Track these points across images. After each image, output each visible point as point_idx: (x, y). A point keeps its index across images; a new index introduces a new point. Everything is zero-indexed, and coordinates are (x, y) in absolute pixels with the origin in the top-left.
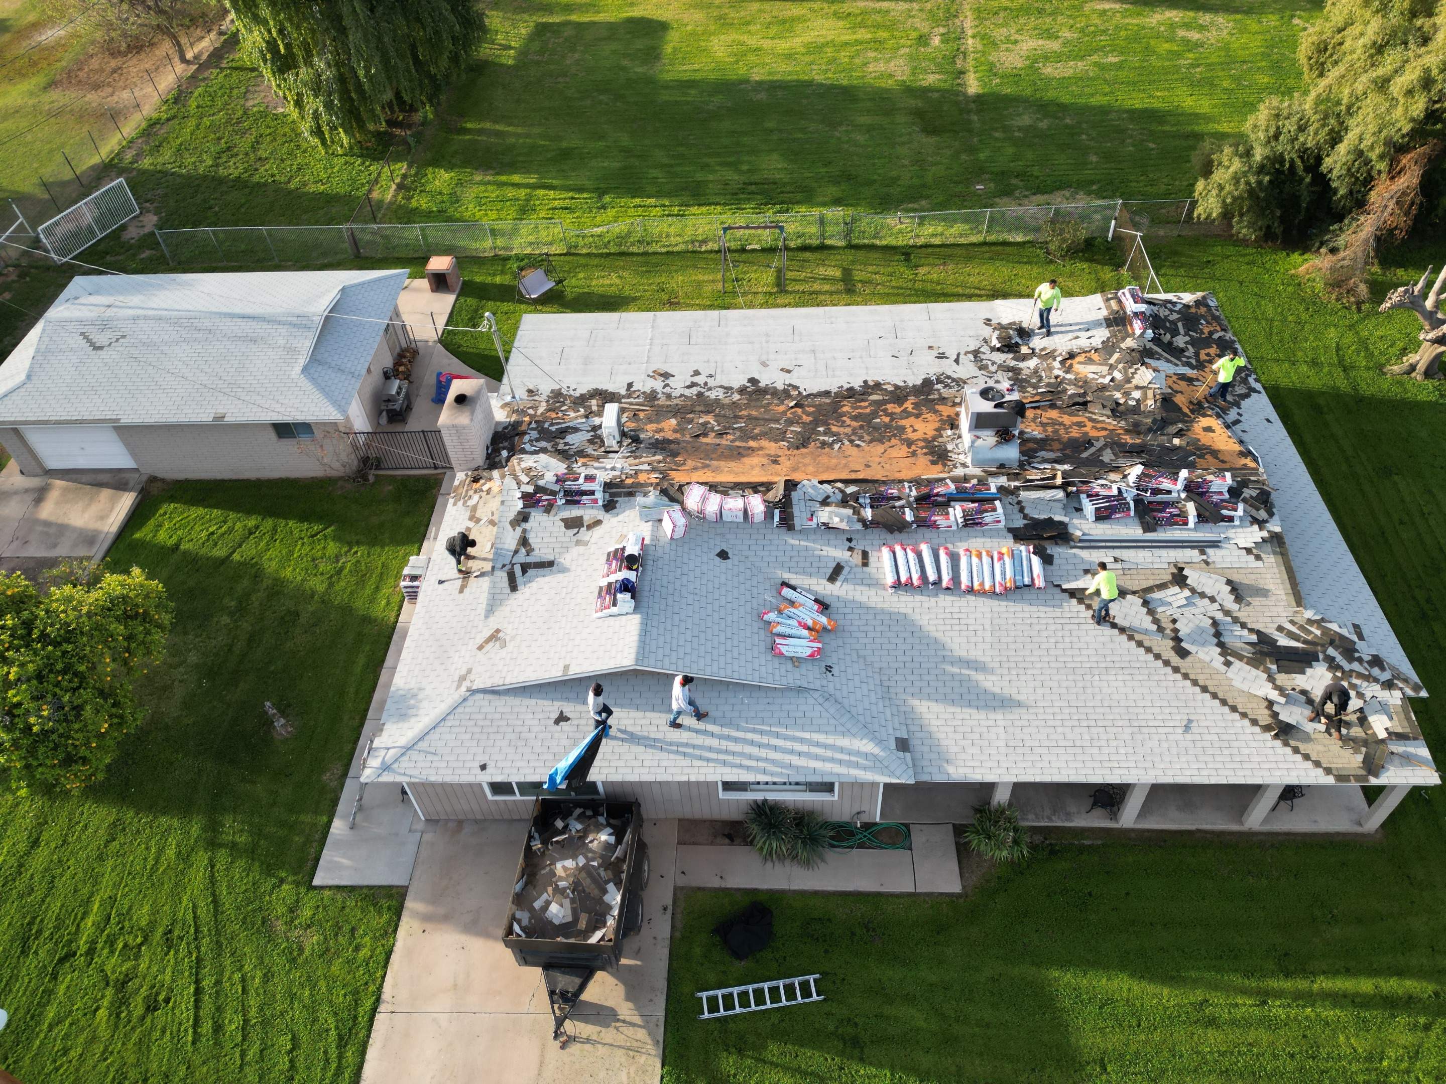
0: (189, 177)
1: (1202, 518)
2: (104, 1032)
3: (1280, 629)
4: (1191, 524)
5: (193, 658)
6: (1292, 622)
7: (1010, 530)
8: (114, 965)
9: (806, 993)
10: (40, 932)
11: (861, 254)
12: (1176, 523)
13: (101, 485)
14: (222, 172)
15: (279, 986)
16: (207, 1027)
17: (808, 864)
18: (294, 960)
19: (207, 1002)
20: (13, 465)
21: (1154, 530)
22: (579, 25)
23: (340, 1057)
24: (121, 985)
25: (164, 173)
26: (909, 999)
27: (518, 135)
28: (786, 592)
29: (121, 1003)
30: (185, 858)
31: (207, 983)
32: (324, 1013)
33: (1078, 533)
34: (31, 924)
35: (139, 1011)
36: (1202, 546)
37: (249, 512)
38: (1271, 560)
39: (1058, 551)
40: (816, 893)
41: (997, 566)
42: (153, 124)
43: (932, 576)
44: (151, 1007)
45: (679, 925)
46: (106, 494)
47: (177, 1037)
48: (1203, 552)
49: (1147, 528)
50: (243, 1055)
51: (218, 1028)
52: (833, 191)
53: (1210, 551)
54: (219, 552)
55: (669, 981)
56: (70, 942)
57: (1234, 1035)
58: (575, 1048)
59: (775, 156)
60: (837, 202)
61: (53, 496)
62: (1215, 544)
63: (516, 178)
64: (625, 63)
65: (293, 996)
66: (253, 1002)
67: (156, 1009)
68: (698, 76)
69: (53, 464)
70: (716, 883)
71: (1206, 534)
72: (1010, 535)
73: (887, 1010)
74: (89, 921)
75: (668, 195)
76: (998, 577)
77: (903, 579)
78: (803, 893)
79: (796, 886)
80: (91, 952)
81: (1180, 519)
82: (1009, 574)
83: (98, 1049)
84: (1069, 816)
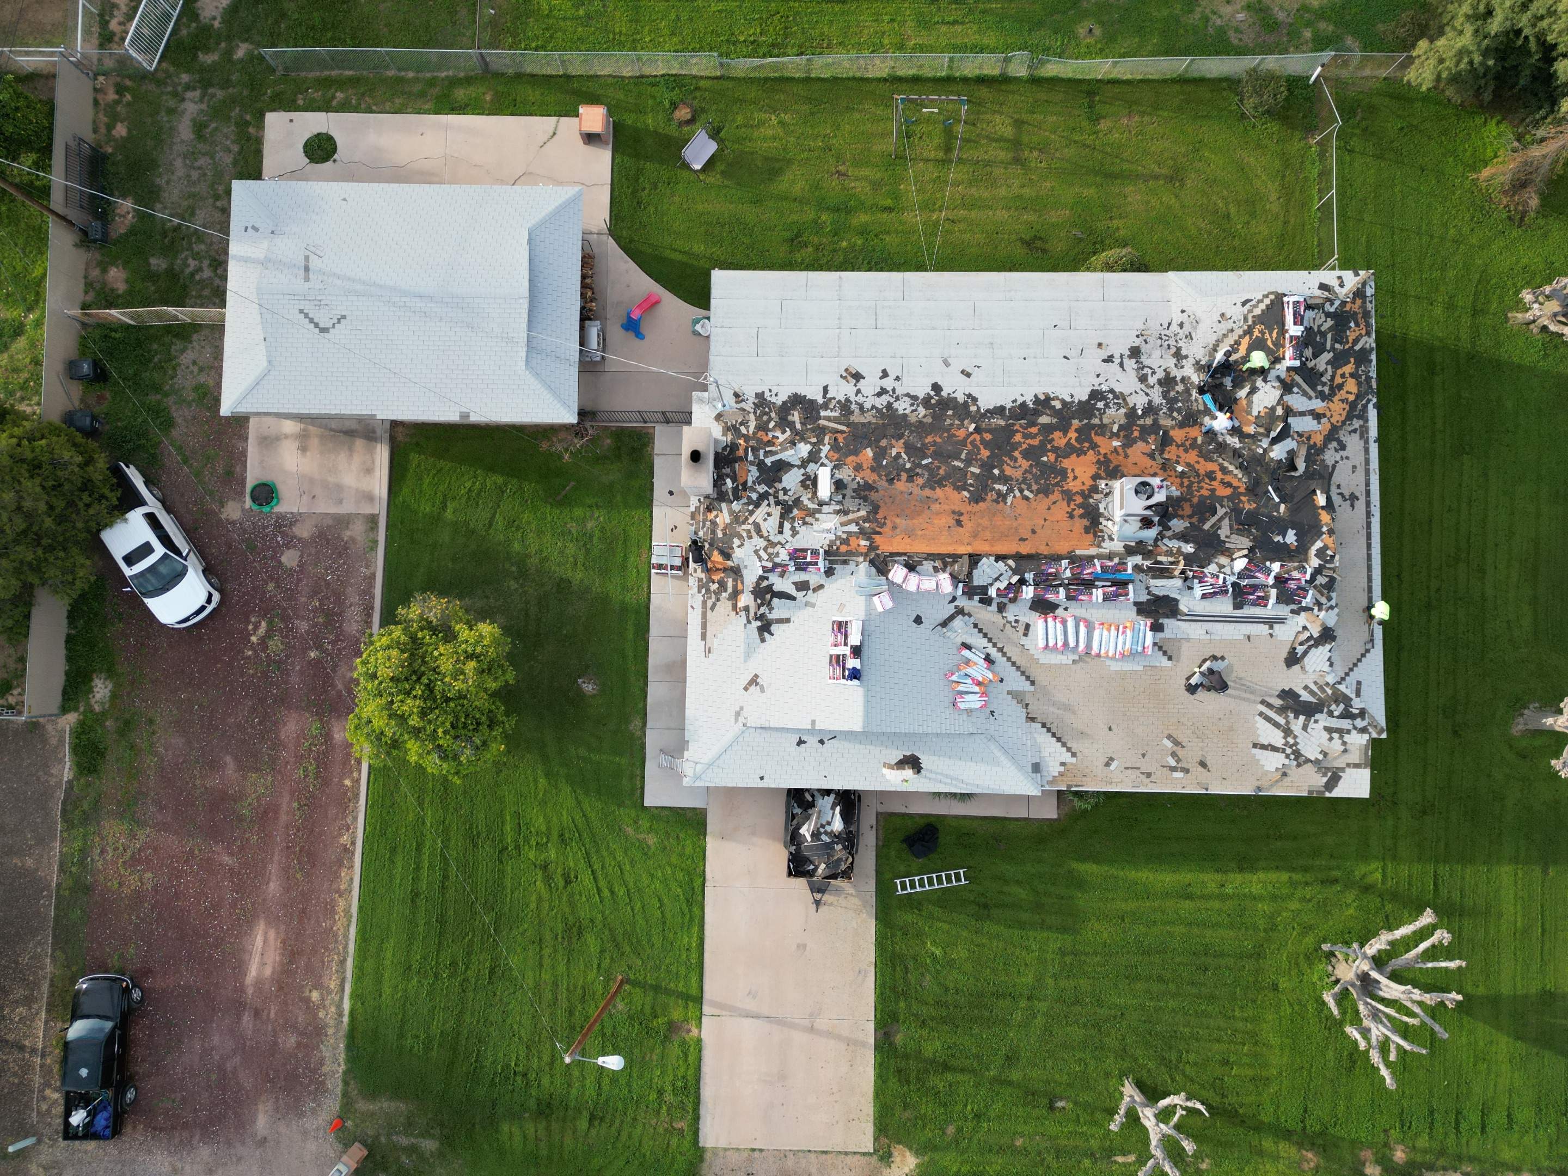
1: (1279, 600)
2: (545, 895)
3: (1306, 688)
4: (1270, 606)
6: (1316, 683)
7: (1136, 604)
8: (535, 855)
9: (958, 878)
10: (479, 834)
11: (1041, 95)
12: (1259, 605)
13: (356, 435)
15: (641, 869)
16: (606, 893)
18: (646, 854)
19: (601, 878)
21: (1242, 608)
23: (690, 911)
24: (544, 867)
26: (1018, 883)
28: (966, 653)
29: (548, 879)
30: (555, 788)
31: (597, 866)
32: (673, 885)
33: (1185, 610)
34: (471, 828)
35: (561, 883)
36: (1271, 622)
37: (492, 468)
39: (1167, 622)
40: (966, 817)
41: (1121, 638)
43: (1072, 643)
44: (568, 882)
45: (881, 837)
46: (360, 443)
47: (590, 899)
48: (1271, 628)
49: (1238, 606)
50: (632, 910)
51: (613, 894)
53: (1276, 626)
55: (877, 871)
56: (501, 841)
57: (1199, 904)
61: (314, 442)
62: (1282, 621)
65: (652, 876)
66: (629, 880)
67: (571, 882)
70: (902, 809)
71: (1278, 613)
72: (1135, 609)
73: (1006, 889)
74: (508, 828)
76: (1119, 648)
77: (1051, 644)
78: (957, 818)
79: (952, 813)
80: (517, 847)
81: (1263, 602)
82: (1128, 646)
83: (546, 905)
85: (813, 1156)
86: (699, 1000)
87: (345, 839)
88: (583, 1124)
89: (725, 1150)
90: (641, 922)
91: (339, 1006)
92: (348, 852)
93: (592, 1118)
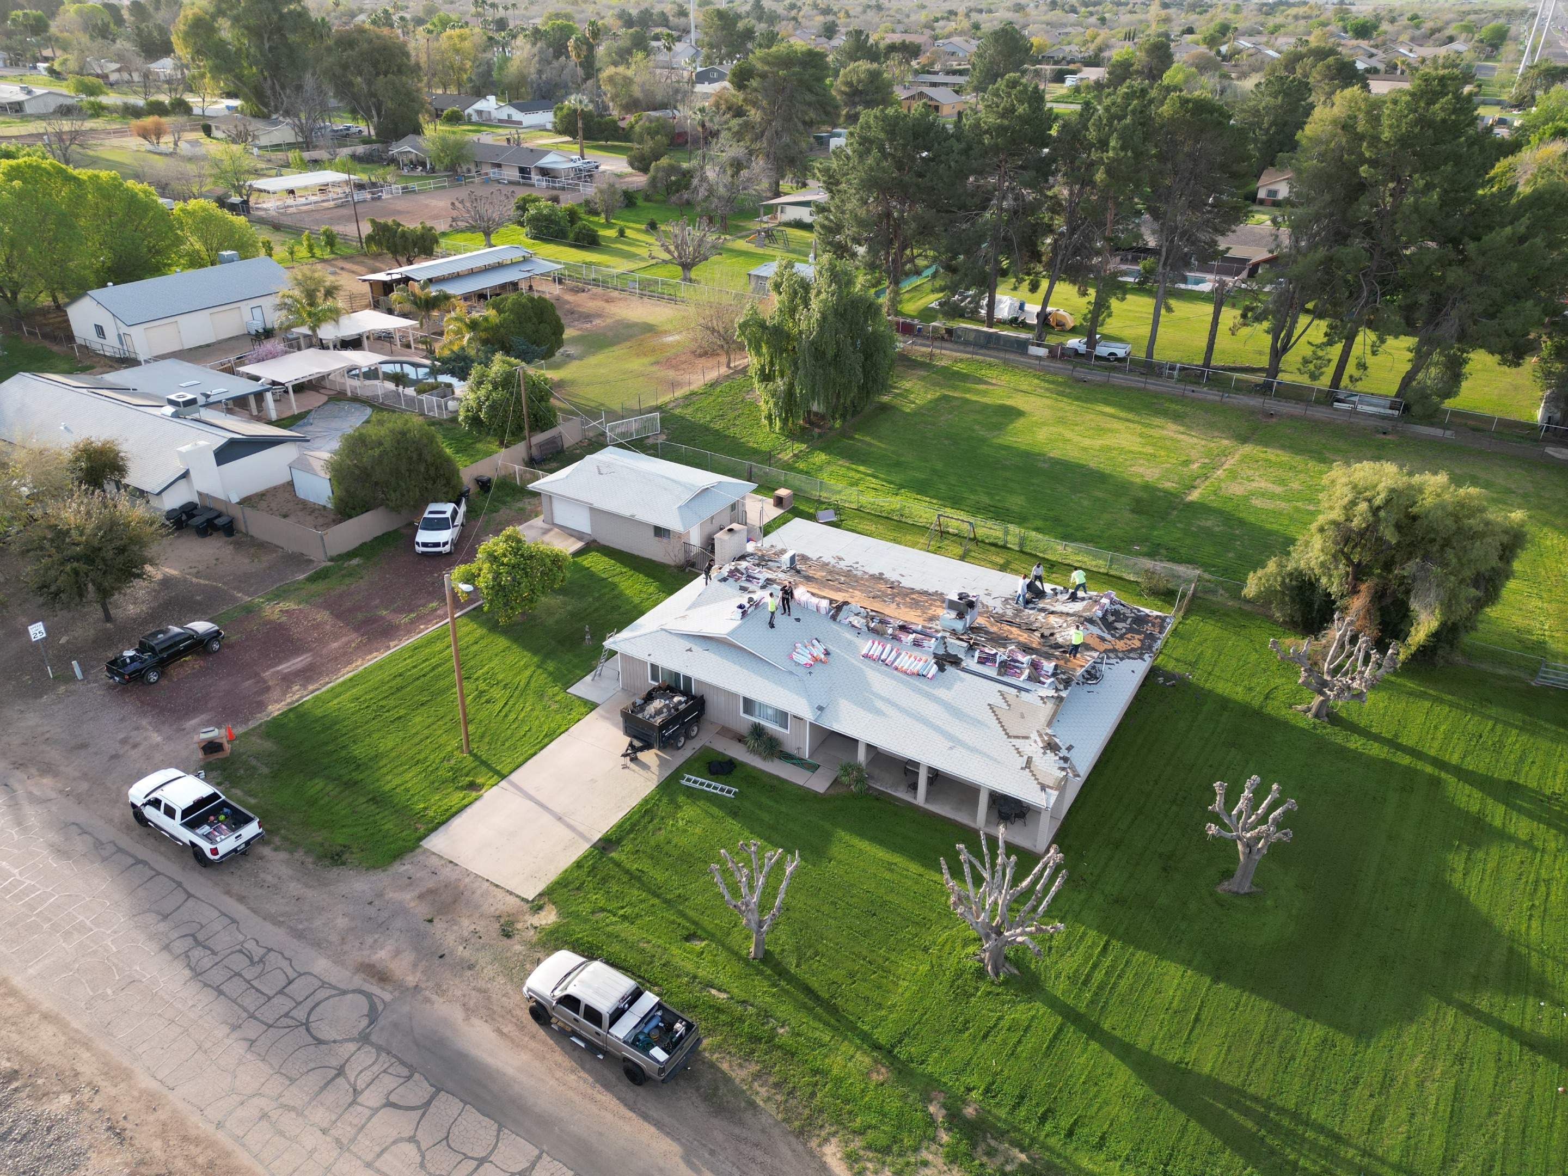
0: (694, 423)
1: (1030, 678)
4: (1022, 679)
5: (569, 608)
6: (1038, 731)
7: (932, 653)
8: (483, 686)
9: (728, 793)
11: (1024, 557)
12: (1015, 676)
13: (572, 536)
14: (712, 425)
15: (535, 713)
16: (503, 714)
17: (765, 759)
18: (545, 709)
19: (507, 707)
20: (542, 517)
21: (1002, 675)
22: (967, 401)
23: (543, 739)
24: (482, 692)
25: (683, 418)
26: (769, 811)
27: (880, 448)
28: (815, 642)
29: (479, 697)
30: (526, 667)
31: (510, 703)
32: (546, 726)
33: (964, 665)
35: (483, 701)
36: (1020, 689)
37: (626, 566)
38: (1050, 706)
39: (949, 668)
40: (761, 770)
41: (915, 663)
42: (693, 394)
43: (883, 658)
45: (696, 755)
46: (573, 539)
47: (491, 713)
49: (999, 674)
50: (510, 726)
51: (506, 716)
52: (1039, 523)
53: (1023, 692)
54: (603, 576)
55: (678, 768)
58: (626, 771)
59: (1022, 497)
60: (1037, 529)
61: (552, 533)
62: (1027, 691)
63: (861, 468)
64: (977, 427)
65: (537, 718)
66: (523, 714)
67: (489, 703)
68: (1015, 445)
69: (558, 521)
70: (721, 750)
71: (1027, 685)
75: (939, 499)
76: (912, 667)
77: (870, 654)
78: (754, 768)
79: (753, 764)
80: (477, 679)
81: (1018, 675)
82: (918, 667)
84: (896, 790)
85: (488, 884)
86: (503, 777)
87: (392, 644)
88: (364, 799)
89: (434, 854)
90: (509, 732)
91: (302, 697)
92: (388, 648)
93: (373, 799)
